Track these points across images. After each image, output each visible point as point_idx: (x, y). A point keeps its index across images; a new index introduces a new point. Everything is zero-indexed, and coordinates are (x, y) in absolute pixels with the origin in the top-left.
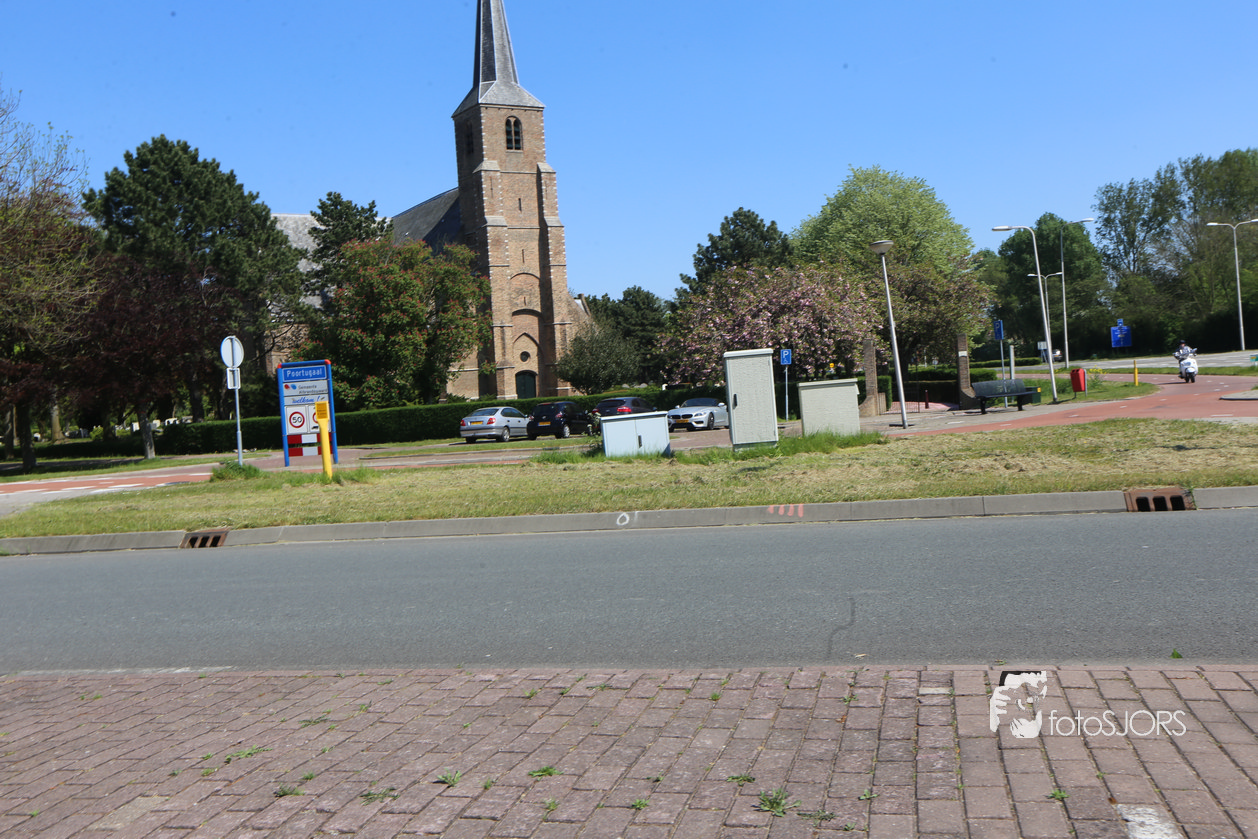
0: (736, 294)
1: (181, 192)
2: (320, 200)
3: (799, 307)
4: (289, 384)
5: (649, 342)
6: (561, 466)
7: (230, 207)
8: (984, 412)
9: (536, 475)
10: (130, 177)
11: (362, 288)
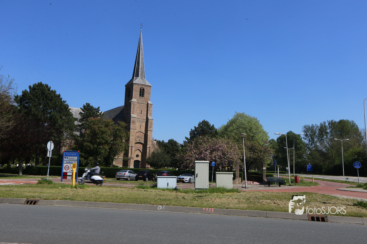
0: (201, 144)
1: (44, 98)
2: (84, 105)
3: (218, 150)
4: (66, 157)
5: (174, 155)
6: (144, 190)
7: (57, 104)
8: (269, 186)
9: (136, 192)
10: (29, 93)
11: (92, 131)
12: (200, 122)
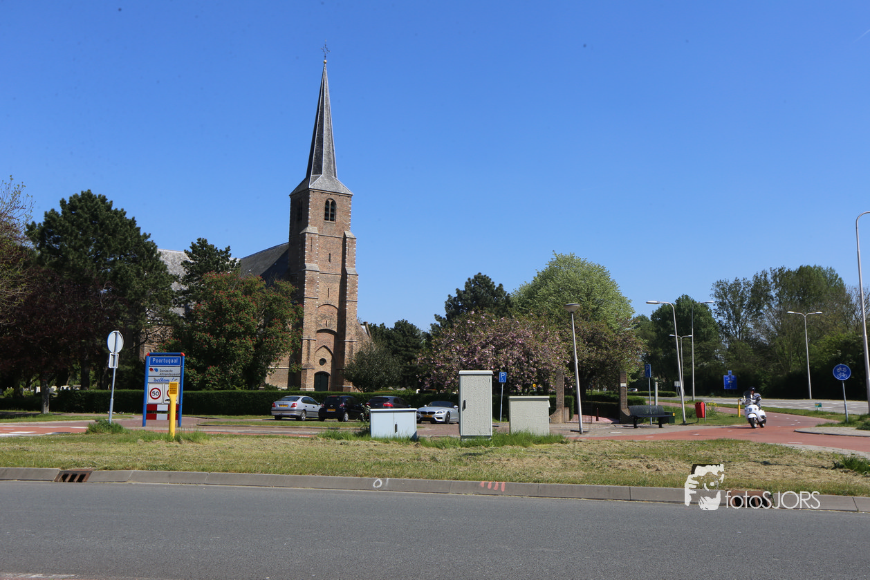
0: (472, 330)
1: (96, 229)
2: (192, 243)
3: (513, 344)
4: (153, 368)
5: (411, 358)
6: (339, 442)
7: (129, 242)
8: (635, 427)
9: (320, 446)
10: (62, 216)
11: (214, 305)
12: (469, 279)
